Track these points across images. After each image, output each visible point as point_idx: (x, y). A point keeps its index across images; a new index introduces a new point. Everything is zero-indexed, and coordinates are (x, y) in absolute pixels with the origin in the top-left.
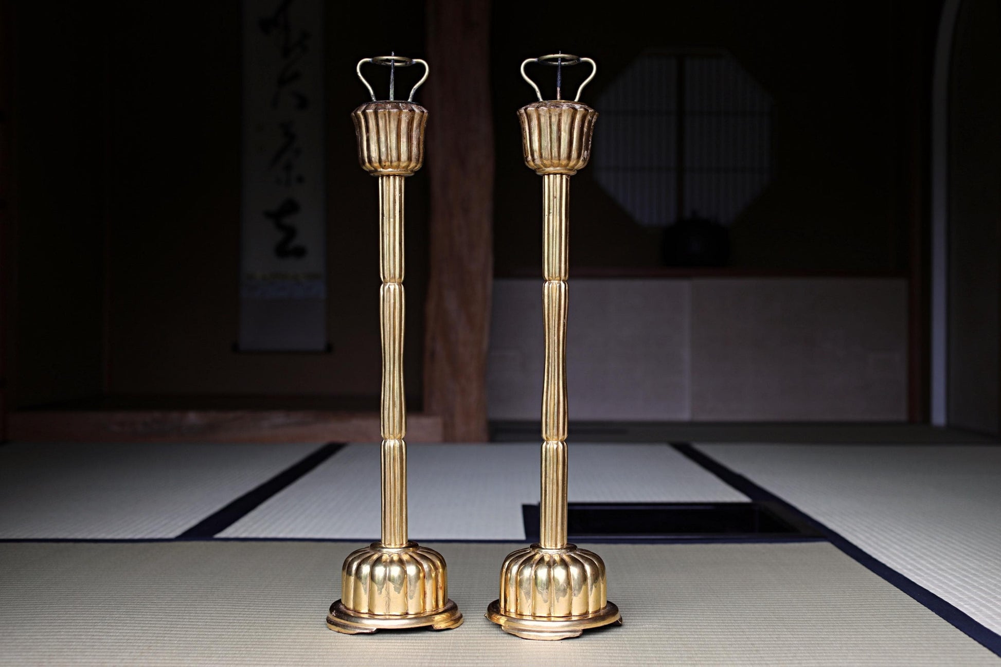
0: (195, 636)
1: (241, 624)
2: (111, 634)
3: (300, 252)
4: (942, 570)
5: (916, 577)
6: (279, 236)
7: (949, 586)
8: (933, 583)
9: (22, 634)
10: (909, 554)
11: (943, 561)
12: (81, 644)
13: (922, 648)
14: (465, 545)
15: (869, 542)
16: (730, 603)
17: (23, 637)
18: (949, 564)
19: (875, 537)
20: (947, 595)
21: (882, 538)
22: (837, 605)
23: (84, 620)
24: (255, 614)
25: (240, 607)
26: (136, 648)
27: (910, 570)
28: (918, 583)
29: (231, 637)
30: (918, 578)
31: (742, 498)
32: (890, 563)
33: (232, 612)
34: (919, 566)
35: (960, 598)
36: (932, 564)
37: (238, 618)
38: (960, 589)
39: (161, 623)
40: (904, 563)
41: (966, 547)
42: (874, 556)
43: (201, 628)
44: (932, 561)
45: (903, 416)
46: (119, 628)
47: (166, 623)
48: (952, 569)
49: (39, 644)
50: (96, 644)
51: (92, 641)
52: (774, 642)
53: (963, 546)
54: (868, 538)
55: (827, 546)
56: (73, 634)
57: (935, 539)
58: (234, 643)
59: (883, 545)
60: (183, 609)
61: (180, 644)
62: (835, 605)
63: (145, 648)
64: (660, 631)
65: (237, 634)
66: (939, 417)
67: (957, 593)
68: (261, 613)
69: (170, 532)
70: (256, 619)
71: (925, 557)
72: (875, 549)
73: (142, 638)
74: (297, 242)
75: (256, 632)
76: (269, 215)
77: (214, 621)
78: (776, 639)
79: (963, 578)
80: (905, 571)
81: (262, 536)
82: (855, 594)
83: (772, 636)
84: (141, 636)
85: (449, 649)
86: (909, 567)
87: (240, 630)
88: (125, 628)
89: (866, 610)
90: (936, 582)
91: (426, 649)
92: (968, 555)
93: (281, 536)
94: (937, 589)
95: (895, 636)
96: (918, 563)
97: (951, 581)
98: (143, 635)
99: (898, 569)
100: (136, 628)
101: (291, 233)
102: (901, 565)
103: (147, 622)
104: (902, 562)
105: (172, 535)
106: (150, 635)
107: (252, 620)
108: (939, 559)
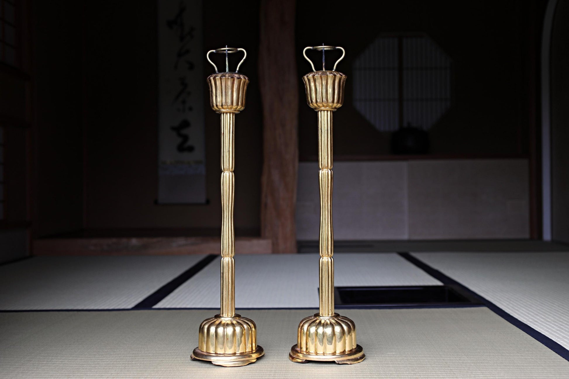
0: (148, 361)
1: (172, 355)
2: (104, 360)
3: (191, 149)
4: (548, 322)
5: (535, 326)
6: (179, 140)
7: (552, 330)
8: (543, 329)
9: (57, 361)
10: (530, 313)
11: (549, 317)
12: (89, 366)
13: (537, 364)
14: (288, 311)
15: (509, 306)
16: (433, 341)
17: (58, 362)
18: (552, 319)
19: (511, 304)
20: (551, 335)
21: (515, 304)
22: (491, 341)
23: (89, 353)
24: (179, 349)
25: (171, 346)
26: (118, 367)
27: (531, 322)
28: (535, 329)
29: (167, 361)
30: (536, 326)
31: (439, 283)
32: (520, 318)
33: (167, 348)
34: (536, 320)
35: (558, 337)
36: (543, 318)
37: (170, 352)
38: (558, 332)
39: (130, 354)
40: (528, 318)
41: (562, 309)
42: (511, 315)
43: (151, 357)
44: (543, 317)
45: (527, 236)
46: (108, 357)
47: (132, 354)
48: (554, 321)
49: (66, 366)
50: (97, 366)
51: (95, 364)
52: (458, 362)
53: (560, 308)
54: (508, 304)
55: (485, 309)
56: (84, 360)
57: (544, 305)
58: (170, 365)
59: (516, 308)
60: (140, 347)
61: (141, 365)
62: (490, 341)
63: (123, 368)
64: (396, 356)
65: (170, 360)
66: (547, 236)
67: (557, 334)
68: (182, 349)
69: (129, 305)
70: (180, 352)
71: (539, 314)
72: (512, 311)
73: (120, 362)
74: (190, 143)
75: (181, 359)
76: (174, 129)
77: (158, 353)
78: (459, 360)
79: (560, 326)
80: (528, 322)
81: (178, 307)
82: (501, 335)
83: (457, 358)
84: (120, 361)
85: (284, 367)
86: (531, 320)
87: (172, 358)
88: (111, 357)
89: (507, 344)
90: (545, 328)
91: (272, 367)
92: (562, 313)
93: (188, 307)
94: (546, 332)
95: (523, 358)
96: (536, 318)
97: (553, 328)
98: (121, 361)
99: (524, 321)
100: (117, 357)
101: (186, 138)
102: (526, 319)
103: (122, 354)
104: (526, 317)
105: (130, 307)
106: (125, 361)
107: (178, 353)
108: (547, 316)
